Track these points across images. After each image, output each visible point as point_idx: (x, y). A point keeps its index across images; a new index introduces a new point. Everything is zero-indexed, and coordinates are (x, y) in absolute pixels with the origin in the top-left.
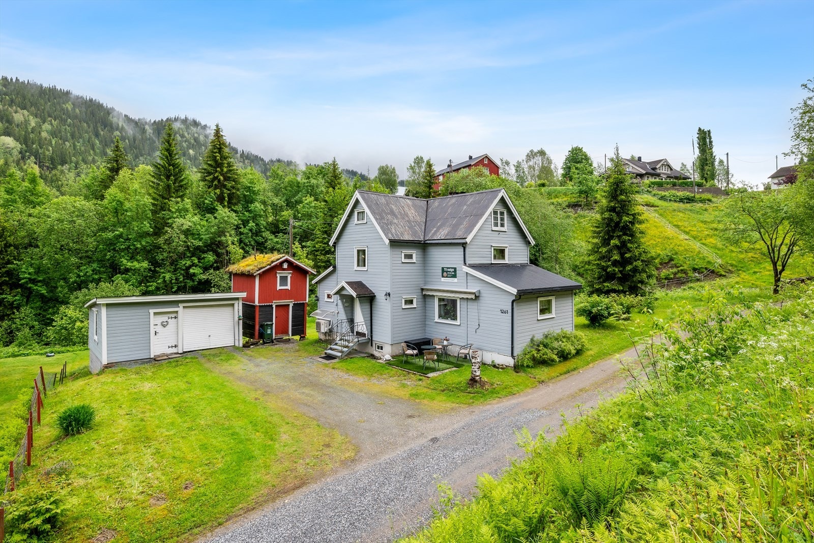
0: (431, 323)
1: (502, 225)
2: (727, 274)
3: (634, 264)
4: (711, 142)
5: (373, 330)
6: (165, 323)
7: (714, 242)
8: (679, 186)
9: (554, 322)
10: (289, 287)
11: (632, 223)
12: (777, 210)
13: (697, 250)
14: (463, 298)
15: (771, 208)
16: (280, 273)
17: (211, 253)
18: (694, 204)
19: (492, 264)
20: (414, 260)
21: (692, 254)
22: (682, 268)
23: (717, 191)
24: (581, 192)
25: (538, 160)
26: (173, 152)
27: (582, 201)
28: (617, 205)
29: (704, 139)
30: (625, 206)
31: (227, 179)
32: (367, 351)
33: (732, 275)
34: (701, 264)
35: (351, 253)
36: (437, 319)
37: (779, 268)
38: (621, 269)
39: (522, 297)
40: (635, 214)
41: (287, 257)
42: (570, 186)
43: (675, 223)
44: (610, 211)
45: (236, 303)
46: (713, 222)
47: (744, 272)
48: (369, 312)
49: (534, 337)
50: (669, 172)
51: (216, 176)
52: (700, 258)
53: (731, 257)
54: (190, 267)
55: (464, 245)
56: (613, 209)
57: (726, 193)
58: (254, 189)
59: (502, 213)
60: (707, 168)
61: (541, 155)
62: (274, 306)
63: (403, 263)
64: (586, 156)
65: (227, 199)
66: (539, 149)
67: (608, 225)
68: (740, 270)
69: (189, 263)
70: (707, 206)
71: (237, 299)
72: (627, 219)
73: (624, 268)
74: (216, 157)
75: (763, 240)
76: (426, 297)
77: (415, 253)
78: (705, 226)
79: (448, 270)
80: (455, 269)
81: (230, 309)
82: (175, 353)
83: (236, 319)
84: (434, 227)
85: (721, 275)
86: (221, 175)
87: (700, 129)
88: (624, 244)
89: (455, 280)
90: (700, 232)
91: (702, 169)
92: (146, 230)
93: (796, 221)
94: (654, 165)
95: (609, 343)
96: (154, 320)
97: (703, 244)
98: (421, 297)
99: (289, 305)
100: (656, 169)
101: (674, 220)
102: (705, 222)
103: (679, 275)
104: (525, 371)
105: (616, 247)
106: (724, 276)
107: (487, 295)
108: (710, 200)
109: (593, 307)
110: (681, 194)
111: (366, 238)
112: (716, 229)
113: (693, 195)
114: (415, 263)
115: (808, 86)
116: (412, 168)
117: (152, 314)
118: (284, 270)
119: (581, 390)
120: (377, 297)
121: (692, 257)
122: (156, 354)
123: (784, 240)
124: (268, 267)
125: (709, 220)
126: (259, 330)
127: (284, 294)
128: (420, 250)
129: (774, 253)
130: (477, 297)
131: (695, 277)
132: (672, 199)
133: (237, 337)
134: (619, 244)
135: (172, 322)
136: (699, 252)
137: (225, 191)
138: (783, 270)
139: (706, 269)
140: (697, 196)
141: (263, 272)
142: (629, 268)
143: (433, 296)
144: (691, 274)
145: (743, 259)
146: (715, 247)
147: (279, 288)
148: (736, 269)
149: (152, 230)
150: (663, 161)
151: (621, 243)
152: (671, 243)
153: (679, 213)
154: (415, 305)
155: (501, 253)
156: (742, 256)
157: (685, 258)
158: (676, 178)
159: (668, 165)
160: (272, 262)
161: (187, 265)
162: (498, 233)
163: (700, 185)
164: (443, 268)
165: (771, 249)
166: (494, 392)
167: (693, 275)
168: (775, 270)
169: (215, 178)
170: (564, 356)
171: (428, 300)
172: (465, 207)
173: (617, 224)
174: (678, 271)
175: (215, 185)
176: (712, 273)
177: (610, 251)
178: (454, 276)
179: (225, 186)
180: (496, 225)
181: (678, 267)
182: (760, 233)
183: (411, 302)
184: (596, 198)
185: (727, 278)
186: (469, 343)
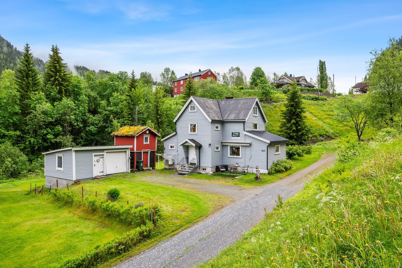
0: (226, 158)
1: (256, 114)
2: (335, 138)
3: (302, 131)
4: (325, 68)
5: (200, 161)
6: (98, 160)
7: (329, 121)
8: (311, 91)
9: (279, 156)
10: (148, 143)
11: (300, 112)
12: (359, 107)
13: (321, 125)
14: (243, 146)
15: (357, 106)
16: (145, 136)
17: (59, 126)
18: (319, 101)
19: (253, 131)
20: (219, 129)
21: (319, 127)
22: (314, 134)
23: (328, 94)
24: (263, 93)
25: (235, 73)
26: (30, 62)
27: (263, 99)
28: (294, 104)
29: (322, 66)
30: (297, 104)
31: (63, 80)
32: (197, 171)
33: (337, 138)
34: (323, 133)
35: (187, 126)
36: (229, 156)
37: (360, 134)
38: (296, 134)
39: (272, 144)
40: (302, 108)
41: (149, 128)
42: (256, 89)
43: (310, 111)
44: (291, 106)
45: (127, 150)
46: (327, 111)
47: (343, 136)
48: (199, 153)
49: (274, 161)
50: (305, 83)
51: (56, 78)
52: (323, 130)
53: (337, 129)
54: (47, 134)
55: (244, 122)
56: (292, 106)
57: (334, 95)
58: (81, 87)
59: (256, 108)
60: (324, 82)
61: (237, 70)
62: (142, 152)
63: (215, 130)
64: (263, 72)
65: (64, 92)
66: (236, 67)
67: (290, 113)
68: (341, 136)
69: (45, 132)
70: (325, 102)
71: (128, 148)
72: (299, 110)
73: (297, 133)
74: (56, 66)
75: (353, 121)
76: (223, 146)
77: (219, 126)
78: (324, 113)
79: (236, 133)
80: (239, 133)
81: (124, 154)
82: (103, 175)
83: (128, 158)
84: (226, 114)
85: (332, 138)
86: (60, 77)
87: (320, 61)
88: (297, 122)
89: (239, 138)
90: (322, 116)
91: (321, 82)
92: (17, 111)
93: (367, 113)
94: (298, 79)
95: (299, 165)
96: (95, 159)
97: (324, 122)
98: (221, 146)
99: (148, 152)
100: (299, 81)
101: (310, 110)
102: (324, 111)
103: (313, 138)
104: (273, 175)
105: (294, 123)
106: (334, 138)
107: (255, 144)
108: (326, 99)
109: (290, 150)
110: (312, 95)
111: (196, 119)
112: (329, 115)
113: (318, 96)
114: (219, 130)
115: (372, 53)
116: (163, 74)
117: (93, 156)
118: (147, 134)
119: (297, 180)
120: (203, 146)
121: (319, 129)
122: (96, 176)
123: (362, 121)
124: (141, 133)
125: (326, 110)
126: (136, 164)
127: (147, 146)
128: (221, 125)
129: (357, 127)
130: (250, 145)
131: (320, 139)
132: (308, 98)
133: (128, 168)
134: (295, 122)
135: (101, 159)
136: (322, 127)
137: (63, 88)
138: (361, 135)
139: (326, 135)
140: (320, 97)
141: (139, 135)
142: (300, 133)
143: (228, 145)
144: (319, 137)
145: (342, 130)
146: (329, 124)
147: (144, 143)
148: (339, 135)
149: (20, 111)
150: (303, 77)
151: (296, 121)
152: (309, 122)
153: (312, 106)
154: (219, 150)
155: (255, 126)
156: (342, 128)
157: (316, 130)
158: (309, 87)
159: (305, 80)
160: (143, 130)
161: (45, 133)
162: (255, 117)
163: (321, 91)
164: (232, 133)
165: (356, 125)
166: (265, 181)
167: (320, 138)
168: (358, 135)
169: (56, 80)
170: (286, 169)
171: (225, 148)
172: (240, 105)
173: (294, 113)
174: (313, 136)
175: (56, 84)
176: (329, 137)
177: (291, 126)
178: (239, 136)
179: (62, 85)
180: (254, 114)
181: (313, 134)
182: (352, 117)
183: (217, 148)
184: (271, 96)
185: (335, 139)
186: (246, 165)
